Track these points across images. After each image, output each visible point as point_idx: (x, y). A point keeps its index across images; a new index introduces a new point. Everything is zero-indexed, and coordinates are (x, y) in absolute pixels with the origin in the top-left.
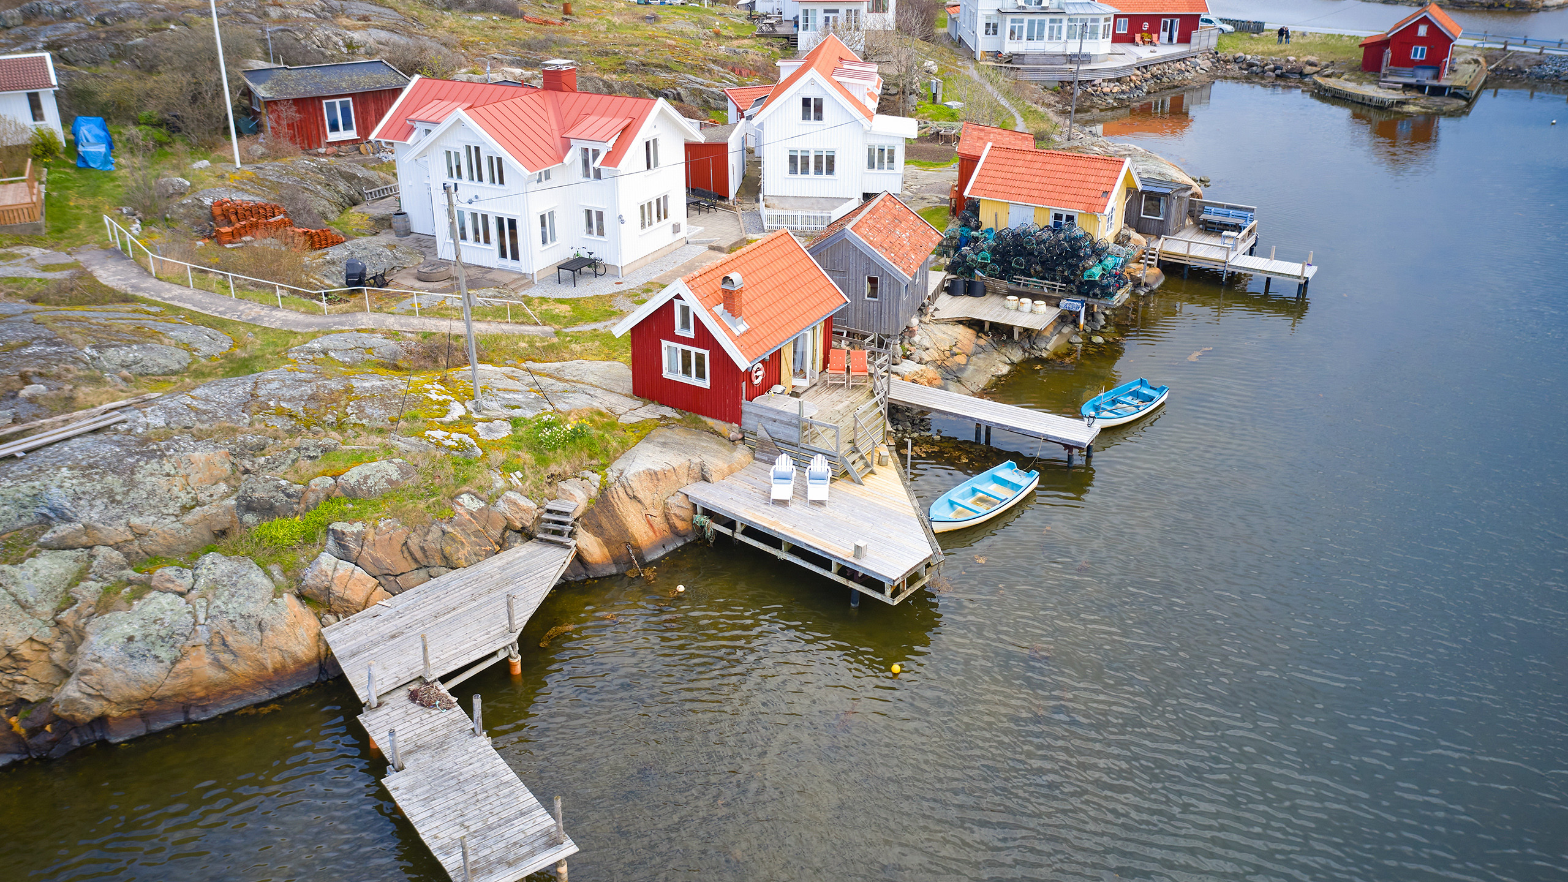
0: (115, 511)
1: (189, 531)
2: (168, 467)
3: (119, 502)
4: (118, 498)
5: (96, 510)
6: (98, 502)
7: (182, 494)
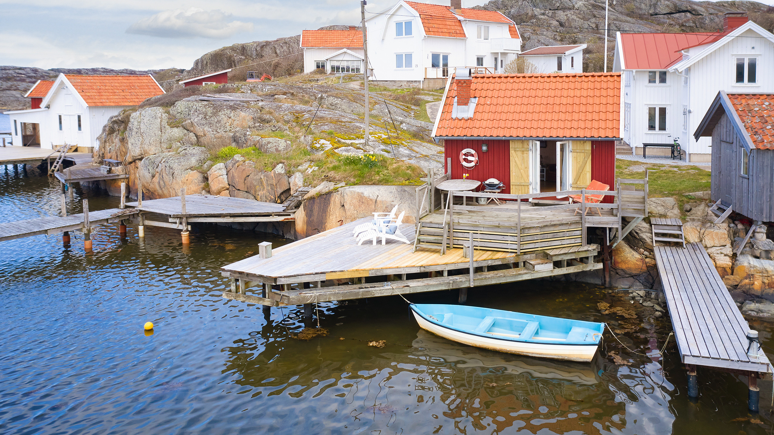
0: (204, 122)
1: (215, 140)
2: (232, 115)
3: (206, 119)
4: (207, 117)
5: (198, 118)
6: (200, 116)
7: (228, 127)
